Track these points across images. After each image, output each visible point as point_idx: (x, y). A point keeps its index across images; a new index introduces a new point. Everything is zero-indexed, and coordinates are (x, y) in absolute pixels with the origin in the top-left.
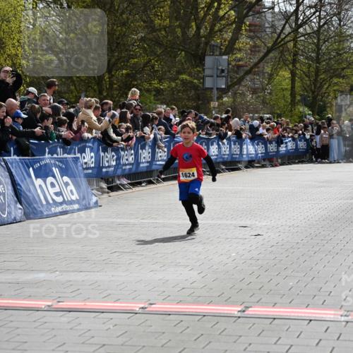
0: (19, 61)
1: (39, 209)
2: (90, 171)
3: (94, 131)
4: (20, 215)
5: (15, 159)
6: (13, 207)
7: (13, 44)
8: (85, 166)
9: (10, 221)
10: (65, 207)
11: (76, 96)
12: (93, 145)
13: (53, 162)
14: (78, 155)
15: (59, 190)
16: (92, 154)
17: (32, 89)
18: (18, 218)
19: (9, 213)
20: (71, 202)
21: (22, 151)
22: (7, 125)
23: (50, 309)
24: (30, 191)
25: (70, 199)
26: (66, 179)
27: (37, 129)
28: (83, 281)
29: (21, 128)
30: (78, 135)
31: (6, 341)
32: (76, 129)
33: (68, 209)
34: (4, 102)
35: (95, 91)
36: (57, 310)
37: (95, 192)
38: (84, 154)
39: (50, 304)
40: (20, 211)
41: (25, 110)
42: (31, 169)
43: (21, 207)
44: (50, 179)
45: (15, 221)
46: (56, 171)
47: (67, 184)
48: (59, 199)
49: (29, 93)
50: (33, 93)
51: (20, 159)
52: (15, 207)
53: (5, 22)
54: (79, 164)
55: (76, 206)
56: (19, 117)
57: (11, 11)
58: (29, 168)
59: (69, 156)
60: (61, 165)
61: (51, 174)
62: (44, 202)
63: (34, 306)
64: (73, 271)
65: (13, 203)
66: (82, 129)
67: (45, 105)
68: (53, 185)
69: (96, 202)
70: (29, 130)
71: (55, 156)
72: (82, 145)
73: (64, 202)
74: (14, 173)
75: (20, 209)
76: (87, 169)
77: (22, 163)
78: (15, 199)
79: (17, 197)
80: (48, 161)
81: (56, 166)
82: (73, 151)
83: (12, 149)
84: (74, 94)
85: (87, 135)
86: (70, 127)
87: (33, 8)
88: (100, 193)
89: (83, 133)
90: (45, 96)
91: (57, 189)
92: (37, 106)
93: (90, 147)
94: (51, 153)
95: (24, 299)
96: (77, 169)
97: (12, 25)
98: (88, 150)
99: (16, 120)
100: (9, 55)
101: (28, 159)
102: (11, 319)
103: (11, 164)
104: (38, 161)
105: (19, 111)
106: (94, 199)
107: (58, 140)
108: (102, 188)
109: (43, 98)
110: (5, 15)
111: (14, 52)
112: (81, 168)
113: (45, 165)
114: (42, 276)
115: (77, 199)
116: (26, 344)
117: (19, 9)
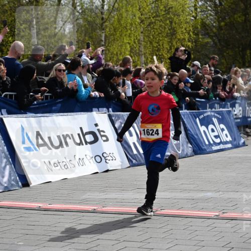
0: (186, 43)
1: (203, 148)
2: (239, 120)
3: (242, 91)
4: (190, 152)
5: (186, 112)
6: (185, 146)
7: (182, 31)
8: (235, 117)
9: (183, 156)
10: (222, 146)
11: (226, 67)
12: (241, 101)
13: (213, 114)
14: (230, 109)
15: (217, 134)
16: (241, 108)
17: (197, 63)
18: (189, 154)
19: (183, 150)
20: (226, 143)
21: (190, 106)
22: (181, 88)
23: (218, 218)
24: (197, 135)
25: (225, 141)
26: (222, 126)
27: (201, 91)
28: (240, 198)
29: (190, 90)
30: (230, 94)
31: (189, 239)
32: (228, 90)
33: (224, 148)
34: (178, 72)
35: (240, 63)
36: (223, 219)
37: (242, 135)
38: (234, 108)
39: (217, 214)
40: (190, 149)
41: (193, 78)
42: (197, 119)
43: (191, 146)
44: (211, 127)
45: (186, 156)
46: (215, 120)
47: (223, 130)
48: (218, 141)
49: (194, 65)
50: (197, 66)
51: (190, 112)
52: (187, 146)
53: (176, 16)
54: (232, 115)
55: (229, 146)
56: (188, 82)
57: (180, 8)
58: (196, 118)
59: (224, 109)
60: (218, 116)
61: (211, 122)
62: (207, 143)
63: (206, 215)
64: (231, 191)
65: (185, 143)
66: (233, 91)
67: (206, 73)
68: (213, 131)
69: (244, 143)
70: (195, 92)
71: (213, 110)
72: (233, 101)
73: (221, 143)
74: (186, 122)
75: (190, 147)
76: (236, 119)
77: (191, 115)
78: (187, 140)
79: (188, 139)
80: (209, 113)
81: (215, 117)
82: (227, 106)
83: (183, 105)
84: (225, 66)
85: (236, 94)
86: (224, 89)
87: (195, 5)
88: (246, 136)
89: (233, 93)
90: (206, 67)
91: (216, 134)
92: (200, 74)
93: (239, 103)
94: (211, 107)
95: (199, 211)
96: (230, 119)
97: (181, 18)
98: (237, 105)
99: (186, 84)
100: (179, 39)
101: (196, 112)
102: (191, 224)
103: (184, 115)
104: (203, 113)
105: (188, 78)
106: (242, 141)
107: (216, 98)
108: (247, 132)
109: (204, 69)
110: (176, 11)
111: (182, 37)
112: (232, 118)
113: (208, 116)
114: (209, 194)
115: (230, 141)
116: (203, 242)
117: (186, 6)
